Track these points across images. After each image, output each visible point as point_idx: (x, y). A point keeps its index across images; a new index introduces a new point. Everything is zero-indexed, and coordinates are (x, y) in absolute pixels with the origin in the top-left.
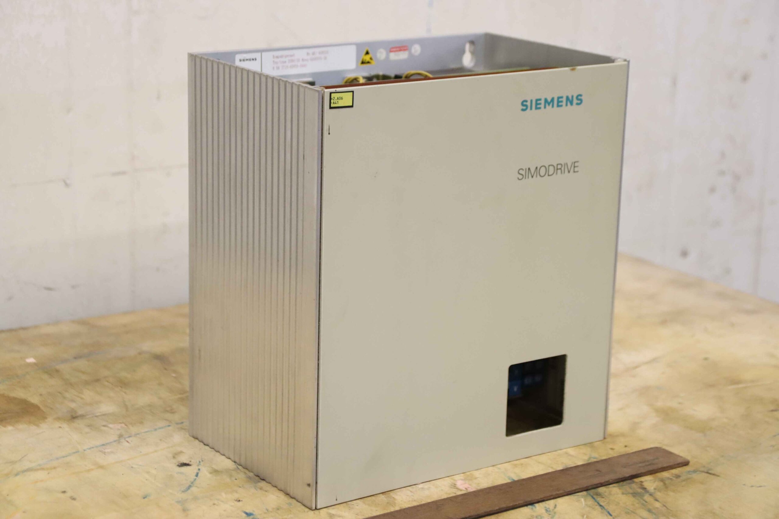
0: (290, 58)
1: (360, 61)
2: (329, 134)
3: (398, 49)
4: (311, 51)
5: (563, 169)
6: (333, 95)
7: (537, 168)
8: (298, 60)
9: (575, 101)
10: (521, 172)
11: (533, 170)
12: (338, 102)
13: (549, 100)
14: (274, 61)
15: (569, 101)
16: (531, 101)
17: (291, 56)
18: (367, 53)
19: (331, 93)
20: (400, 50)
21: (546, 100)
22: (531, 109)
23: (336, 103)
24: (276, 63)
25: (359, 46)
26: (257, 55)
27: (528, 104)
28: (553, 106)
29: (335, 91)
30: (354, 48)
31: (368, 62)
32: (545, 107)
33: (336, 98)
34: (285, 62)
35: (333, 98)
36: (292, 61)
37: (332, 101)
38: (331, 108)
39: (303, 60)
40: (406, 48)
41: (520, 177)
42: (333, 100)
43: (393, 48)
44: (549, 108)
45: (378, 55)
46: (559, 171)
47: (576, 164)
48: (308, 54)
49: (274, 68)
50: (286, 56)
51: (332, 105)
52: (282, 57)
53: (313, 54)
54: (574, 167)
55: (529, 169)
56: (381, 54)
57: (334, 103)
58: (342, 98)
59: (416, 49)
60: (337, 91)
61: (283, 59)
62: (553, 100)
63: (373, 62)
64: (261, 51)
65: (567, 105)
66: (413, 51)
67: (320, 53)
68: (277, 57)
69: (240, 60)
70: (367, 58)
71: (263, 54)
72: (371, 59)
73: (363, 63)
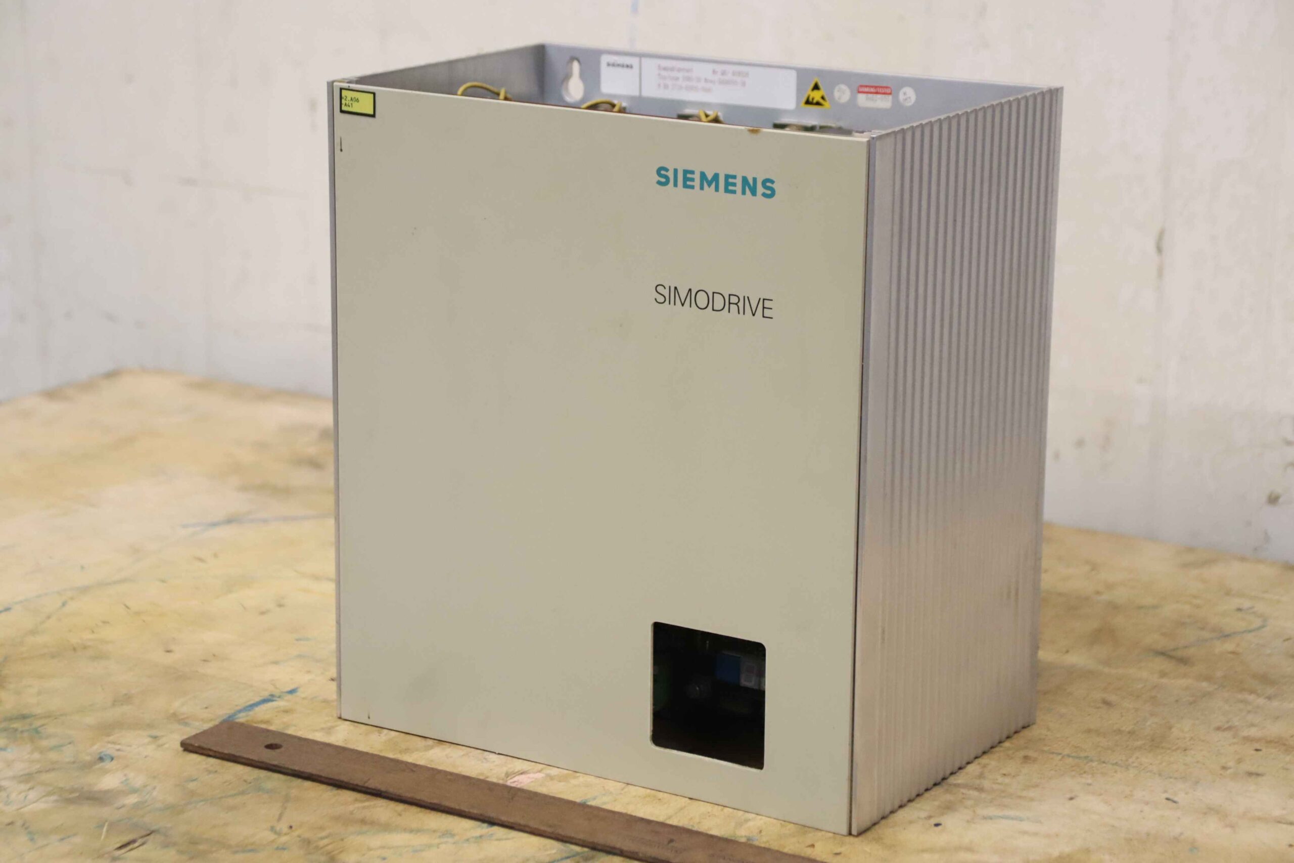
0: (686, 74)
1: (804, 100)
2: (341, 150)
3: (872, 90)
4: (719, 68)
5: (741, 304)
6: (344, 92)
7: (690, 290)
8: (699, 80)
9: (760, 189)
10: (660, 289)
11: (683, 293)
12: (352, 104)
13: (710, 177)
14: (659, 75)
15: (749, 186)
16: (676, 171)
17: (688, 71)
18: (816, 87)
19: (341, 89)
20: (877, 93)
21: (703, 175)
22: (676, 185)
23: (349, 106)
24: (664, 78)
25: (802, 74)
26: (634, 61)
27: (671, 174)
28: (717, 189)
29: (347, 88)
30: (794, 74)
31: (818, 104)
32: (702, 188)
33: (349, 98)
34: (677, 79)
35: (345, 98)
36: (689, 79)
37: (343, 102)
38: (342, 111)
39: (706, 80)
40: (888, 91)
41: (661, 299)
42: (345, 100)
43: (862, 86)
44: (709, 190)
45: (836, 94)
46: (734, 307)
47: (767, 304)
48: (714, 72)
49: (659, 85)
50: (679, 70)
51: (344, 108)
52: (672, 69)
53: (724, 73)
54: (764, 308)
55: (676, 288)
56: (842, 94)
57: (346, 105)
58: (357, 100)
59: (908, 96)
60: (350, 88)
61: (675, 74)
62: (716, 177)
63: (827, 104)
64: (641, 55)
65: (744, 193)
66: (901, 97)
67: (734, 74)
68: (665, 69)
69: (609, 65)
70: (816, 96)
71: (643, 60)
72: (823, 98)
73: (808, 102)
